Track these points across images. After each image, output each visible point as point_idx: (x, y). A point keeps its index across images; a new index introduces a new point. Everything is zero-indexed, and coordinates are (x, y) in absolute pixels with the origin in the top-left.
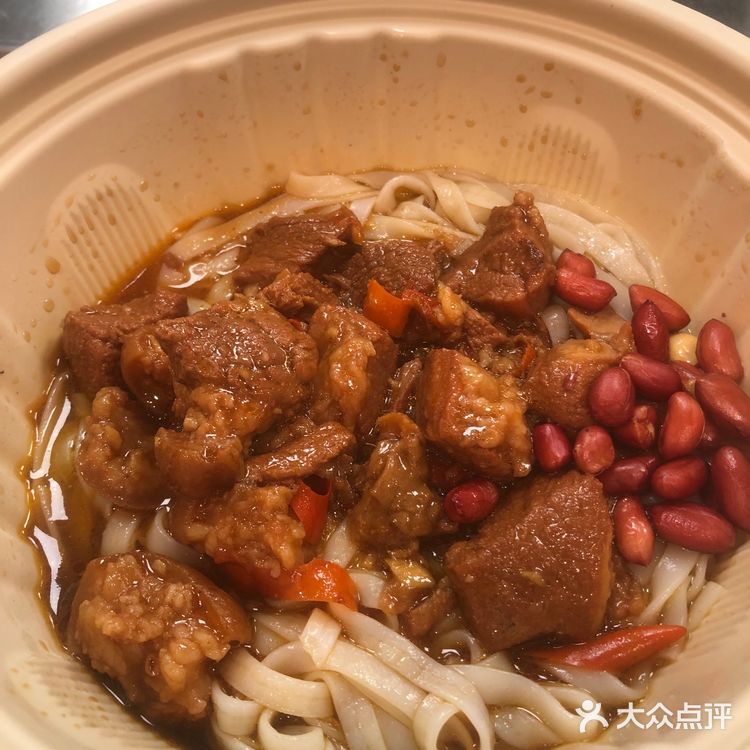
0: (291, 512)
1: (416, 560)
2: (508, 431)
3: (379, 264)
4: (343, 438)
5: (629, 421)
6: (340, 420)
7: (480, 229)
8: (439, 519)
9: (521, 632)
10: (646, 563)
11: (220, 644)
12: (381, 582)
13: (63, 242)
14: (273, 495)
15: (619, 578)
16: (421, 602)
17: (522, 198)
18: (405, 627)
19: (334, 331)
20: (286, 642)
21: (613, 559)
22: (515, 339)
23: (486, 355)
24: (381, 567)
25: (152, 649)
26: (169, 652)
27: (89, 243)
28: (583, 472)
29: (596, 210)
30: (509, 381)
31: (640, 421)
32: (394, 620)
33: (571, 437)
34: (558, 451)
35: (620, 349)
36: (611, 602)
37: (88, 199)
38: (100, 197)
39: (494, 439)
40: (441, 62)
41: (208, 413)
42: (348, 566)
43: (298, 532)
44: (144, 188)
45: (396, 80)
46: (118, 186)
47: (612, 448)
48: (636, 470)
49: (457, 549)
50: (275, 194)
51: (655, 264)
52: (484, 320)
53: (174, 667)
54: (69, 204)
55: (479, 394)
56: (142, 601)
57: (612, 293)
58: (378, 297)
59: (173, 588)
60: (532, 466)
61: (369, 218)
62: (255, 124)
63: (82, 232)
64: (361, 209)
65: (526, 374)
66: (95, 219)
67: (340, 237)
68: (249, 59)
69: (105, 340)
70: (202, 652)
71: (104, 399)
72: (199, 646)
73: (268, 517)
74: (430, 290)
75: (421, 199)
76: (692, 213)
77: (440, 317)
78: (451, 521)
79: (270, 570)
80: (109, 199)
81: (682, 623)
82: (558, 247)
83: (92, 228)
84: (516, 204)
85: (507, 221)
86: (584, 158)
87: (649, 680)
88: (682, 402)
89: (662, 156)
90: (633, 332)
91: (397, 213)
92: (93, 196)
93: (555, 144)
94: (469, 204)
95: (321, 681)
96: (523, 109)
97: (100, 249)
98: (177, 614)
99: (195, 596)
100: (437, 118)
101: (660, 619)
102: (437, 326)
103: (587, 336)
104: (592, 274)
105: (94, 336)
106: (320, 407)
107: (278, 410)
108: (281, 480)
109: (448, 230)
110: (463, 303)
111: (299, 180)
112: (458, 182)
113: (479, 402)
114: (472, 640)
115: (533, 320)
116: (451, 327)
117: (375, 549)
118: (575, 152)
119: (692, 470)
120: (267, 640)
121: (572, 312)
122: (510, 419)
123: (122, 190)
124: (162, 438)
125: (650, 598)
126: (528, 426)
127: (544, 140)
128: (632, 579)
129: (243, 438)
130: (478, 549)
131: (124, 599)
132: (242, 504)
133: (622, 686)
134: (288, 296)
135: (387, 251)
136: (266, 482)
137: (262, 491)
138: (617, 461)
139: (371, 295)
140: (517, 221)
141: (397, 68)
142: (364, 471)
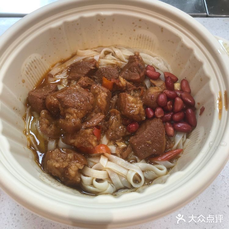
0: (93, 134)
1: (122, 142)
2: (140, 110)
3: (104, 73)
4: (103, 116)
5: (166, 105)
6: (101, 112)
7: (127, 61)
8: (126, 132)
9: (148, 154)
10: (173, 136)
11: (82, 166)
12: (115, 147)
13: (25, 75)
14: (89, 131)
15: (167, 140)
16: (125, 150)
17: (137, 54)
18: (122, 156)
19: (97, 91)
20: (96, 163)
21: (165, 136)
22: (138, 88)
23: (132, 93)
24: (115, 144)
25: (66, 169)
26: (71, 169)
27: (31, 74)
28: (157, 118)
29: (154, 54)
30: (139, 98)
31: (169, 105)
32: (119, 155)
33: (154, 110)
34: (151, 114)
35: (163, 88)
36: (166, 146)
37: (30, 63)
38: (33, 62)
39: (137, 113)
40: (113, 20)
41: (72, 114)
42: (107, 145)
43: (95, 139)
44: (42, 58)
45: (102, 25)
46: (36, 59)
47: (163, 112)
48: (169, 116)
49: (132, 138)
50: (74, 55)
51: (169, 66)
52: (131, 84)
53: (72, 171)
54: (26, 65)
55: (133, 103)
56: (62, 159)
57: (160, 74)
58: (105, 81)
59: (69, 155)
60: (146, 118)
61: (99, 60)
62: (68, 39)
63: (29, 71)
64: (97, 58)
65: (142, 97)
66: (32, 68)
67: (93, 66)
68: (66, 23)
69: (40, 98)
70: (78, 168)
71: (43, 113)
72: (77, 167)
73: (89, 136)
74: (117, 78)
75: (111, 54)
76: (177, 54)
77: (121, 85)
78: (129, 132)
79: (90, 147)
80: (34, 62)
81: (182, 148)
82: (146, 64)
83: (31, 70)
84: (135, 55)
85: (134, 59)
86: (150, 41)
87: (176, 161)
88: (178, 99)
89: (169, 41)
90: (165, 84)
91: (105, 58)
92: (31, 62)
93: (143, 38)
94: (123, 55)
95: (105, 170)
96: (134, 30)
97: (33, 75)
98: (71, 160)
99: (74, 156)
100: (113, 33)
101: (177, 148)
102: (120, 87)
103: (155, 86)
104: (155, 70)
105: (38, 97)
106: (96, 110)
107: (87, 112)
108: (90, 127)
109: (119, 62)
110: (126, 81)
111: (80, 52)
112: (120, 49)
113: (133, 105)
114: (137, 158)
115: (142, 83)
116: (123, 87)
117: (113, 140)
118: (148, 40)
119: (181, 114)
120: (91, 164)
121: (151, 80)
122: (140, 108)
123: (37, 60)
124: (61, 121)
125: (174, 144)
126: (144, 109)
127: (140, 38)
128: (170, 140)
129: (80, 119)
130: (136, 138)
131: (58, 159)
132: (83, 134)
133: (170, 163)
134: (84, 83)
135: (106, 69)
136: (87, 128)
137: (86, 130)
138: (165, 114)
139: (104, 81)
140: (136, 60)
141: (102, 22)
142: (108, 123)
